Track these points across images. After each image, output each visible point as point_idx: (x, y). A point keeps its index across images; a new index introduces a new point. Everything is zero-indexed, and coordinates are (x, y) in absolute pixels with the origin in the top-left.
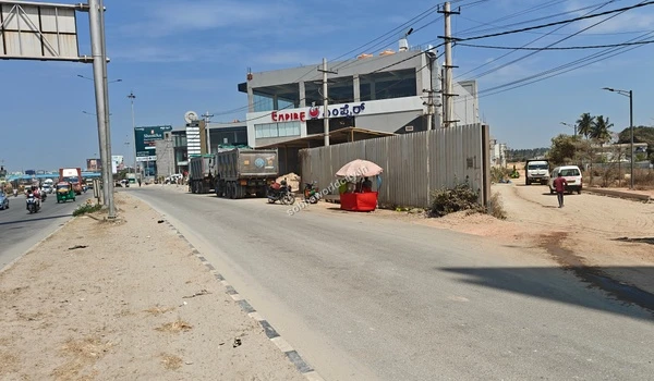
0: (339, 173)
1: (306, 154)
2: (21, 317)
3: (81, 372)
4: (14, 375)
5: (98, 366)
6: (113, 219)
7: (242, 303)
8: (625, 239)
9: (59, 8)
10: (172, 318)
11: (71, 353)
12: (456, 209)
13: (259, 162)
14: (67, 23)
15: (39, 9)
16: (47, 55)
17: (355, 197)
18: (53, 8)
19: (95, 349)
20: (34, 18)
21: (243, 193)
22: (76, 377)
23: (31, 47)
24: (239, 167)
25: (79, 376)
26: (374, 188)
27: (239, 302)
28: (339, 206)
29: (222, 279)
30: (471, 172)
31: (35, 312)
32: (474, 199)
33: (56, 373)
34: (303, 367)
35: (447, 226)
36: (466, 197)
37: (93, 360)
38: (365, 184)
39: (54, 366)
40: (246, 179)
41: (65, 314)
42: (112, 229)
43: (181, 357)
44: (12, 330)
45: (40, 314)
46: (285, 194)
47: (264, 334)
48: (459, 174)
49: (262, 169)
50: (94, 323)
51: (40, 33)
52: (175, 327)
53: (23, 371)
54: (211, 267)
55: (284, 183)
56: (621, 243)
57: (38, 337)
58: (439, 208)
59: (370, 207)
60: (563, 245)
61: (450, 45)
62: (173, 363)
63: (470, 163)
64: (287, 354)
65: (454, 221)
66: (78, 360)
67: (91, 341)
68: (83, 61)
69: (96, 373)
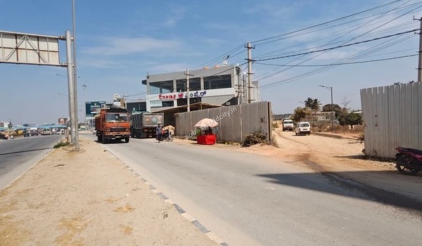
0: (197, 125)
1: (178, 116)
2: (31, 206)
3: (73, 239)
4: (31, 243)
5: (83, 235)
6: (77, 150)
7: (160, 194)
8: (337, 157)
9: (49, 38)
10: (122, 204)
11: (65, 228)
12: (256, 143)
13: (154, 120)
14: (54, 46)
15: (38, 38)
16: (42, 62)
17: (204, 137)
18: (46, 38)
19: (79, 224)
20: (35, 43)
21: (145, 136)
22: (70, 242)
23: (32, 58)
24: (144, 122)
25: (73, 241)
26: (214, 132)
27: (159, 194)
28: (196, 142)
29: (145, 181)
30: (262, 124)
31: (40, 203)
32: (264, 138)
33: (58, 240)
34: (204, 230)
35: (252, 152)
36: (260, 137)
37: (79, 231)
38: (209, 131)
39: (56, 236)
40: (147, 128)
41: (57, 204)
42: (78, 155)
43: (132, 227)
44: (26, 214)
45: (42, 204)
46: (168, 136)
47: (177, 212)
48: (257, 125)
49: (155, 124)
50: (76, 209)
51: (38, 51)
52: (125, 209)
53: (36, 240)
54: (138, 175)
55: (167, 130)
56: (336, 158)
57: (43, 218)
58: (247, 143)
59: (212, 142)
60: (311, 160)
61: (250, 63)
62: (128, 231)
63: (262, 120)
64: (193, 222)
65: (255, 149)
66: (70, 232)
67: (76, 219)
68: (62, 66)
69: (82, 239)
